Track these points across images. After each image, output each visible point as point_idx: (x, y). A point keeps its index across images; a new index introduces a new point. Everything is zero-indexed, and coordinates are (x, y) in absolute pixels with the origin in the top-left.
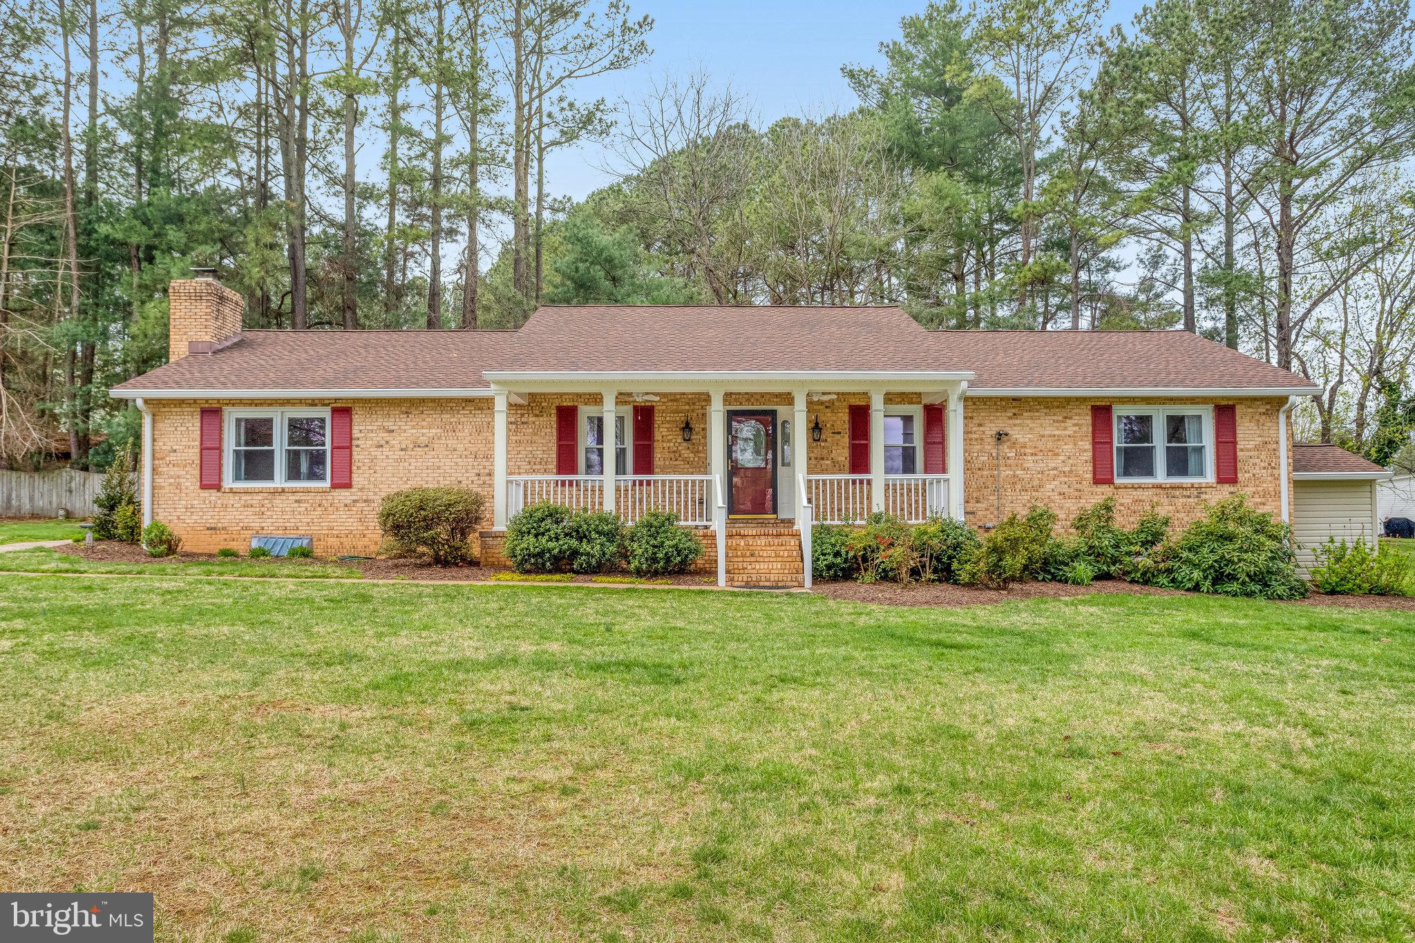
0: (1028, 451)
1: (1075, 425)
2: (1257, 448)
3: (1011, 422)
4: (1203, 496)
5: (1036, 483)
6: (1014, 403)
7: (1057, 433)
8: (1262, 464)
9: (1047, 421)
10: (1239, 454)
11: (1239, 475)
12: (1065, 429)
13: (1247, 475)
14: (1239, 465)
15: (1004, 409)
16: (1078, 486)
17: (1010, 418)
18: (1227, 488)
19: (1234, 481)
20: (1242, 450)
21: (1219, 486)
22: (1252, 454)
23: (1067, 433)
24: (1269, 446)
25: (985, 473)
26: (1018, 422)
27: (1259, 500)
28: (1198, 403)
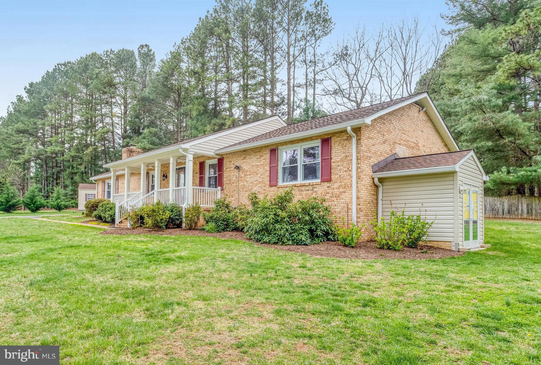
0: (248, 173)
1: (264, 159)
2: (342, 160)
3: (243, 161)
4: (315, 190)
5: (250, 188)
6: (244, 153)
7: (258, 164)
8: (344, 169)
9: (254, 159)
10: (333, 164)
11: (332, 177)
12: (261, 161)
13: (336, 176)
14: (333, 171)
15: (241, 156)
16: (264, 188)
17: (243, 159)
18: (326, 184)
19: (329, 180)
20: (334, 162)
21: (322, 183)
22: (339, 164)
23: (261, 163)
24: (347, 158)
25: (235, 184)
26: (245, 161)
27: (342, 190)
28: (314, 140)
